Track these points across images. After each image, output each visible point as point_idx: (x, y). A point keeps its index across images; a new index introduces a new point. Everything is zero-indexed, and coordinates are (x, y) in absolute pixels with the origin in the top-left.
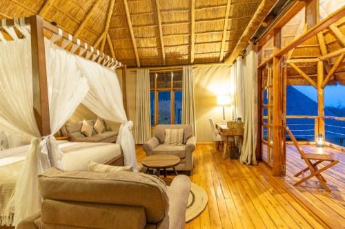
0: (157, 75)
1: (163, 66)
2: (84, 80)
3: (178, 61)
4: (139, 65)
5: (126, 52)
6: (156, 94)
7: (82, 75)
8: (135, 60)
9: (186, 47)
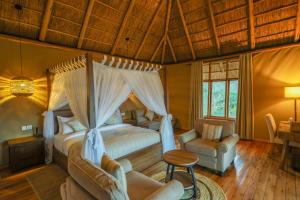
8: (191, 54)
9: (245, 32)
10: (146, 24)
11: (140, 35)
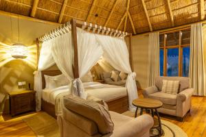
0: (166, 36)
1: (172, 27)
2: (100, 48)
3: (186, 20)
4: (151, 30)
5: (141, 22)
6: (165, 51)
7: (99, 45)
8: (149, 26)
9: (196, 6)
10: (111, 4)
11: (107, 12)
